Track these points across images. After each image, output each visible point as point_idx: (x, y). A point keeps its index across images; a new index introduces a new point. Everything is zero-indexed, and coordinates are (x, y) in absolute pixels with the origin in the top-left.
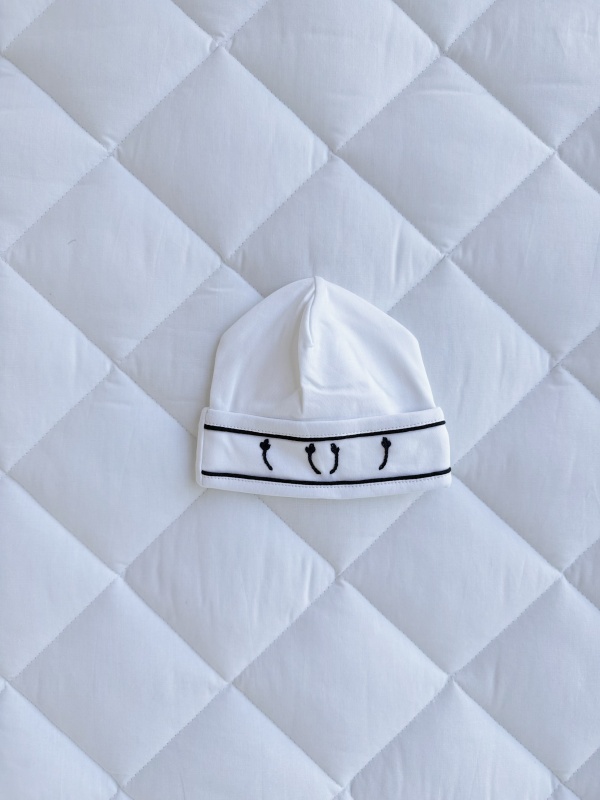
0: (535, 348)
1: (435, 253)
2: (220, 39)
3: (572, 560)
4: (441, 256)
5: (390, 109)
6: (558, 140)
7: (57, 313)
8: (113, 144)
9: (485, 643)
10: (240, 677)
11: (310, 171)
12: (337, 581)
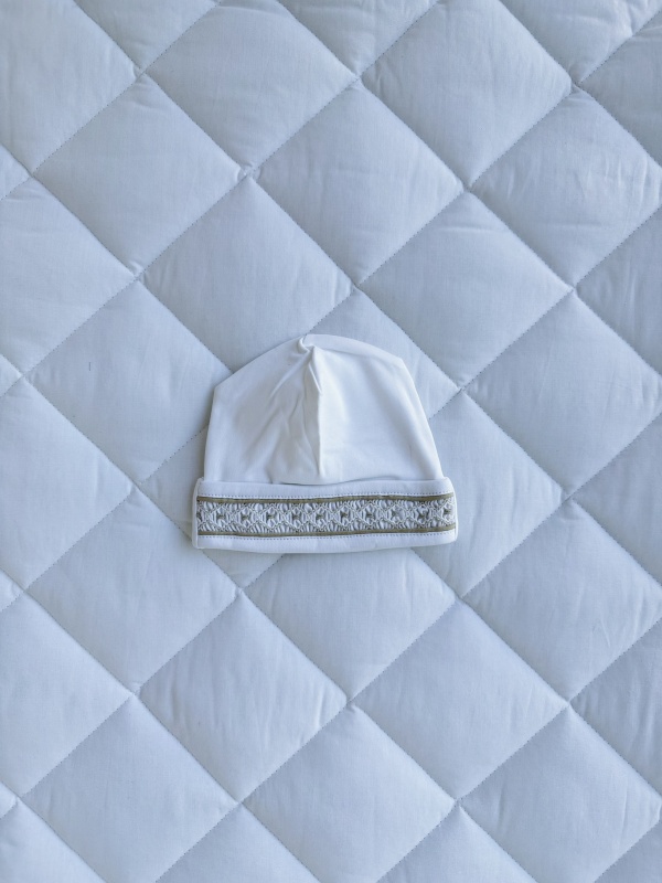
0: (548, 482)
1: (452, 387)
2: (248, 169)
3: (579, 691)
4: (458, 389)
5: (413, 244)
6: (577, 278)
7: (80, 434)
8: (140, 269)
9: (491, 770)
10: (250, 797)
11: (333, 305)
12: (348, 706)
